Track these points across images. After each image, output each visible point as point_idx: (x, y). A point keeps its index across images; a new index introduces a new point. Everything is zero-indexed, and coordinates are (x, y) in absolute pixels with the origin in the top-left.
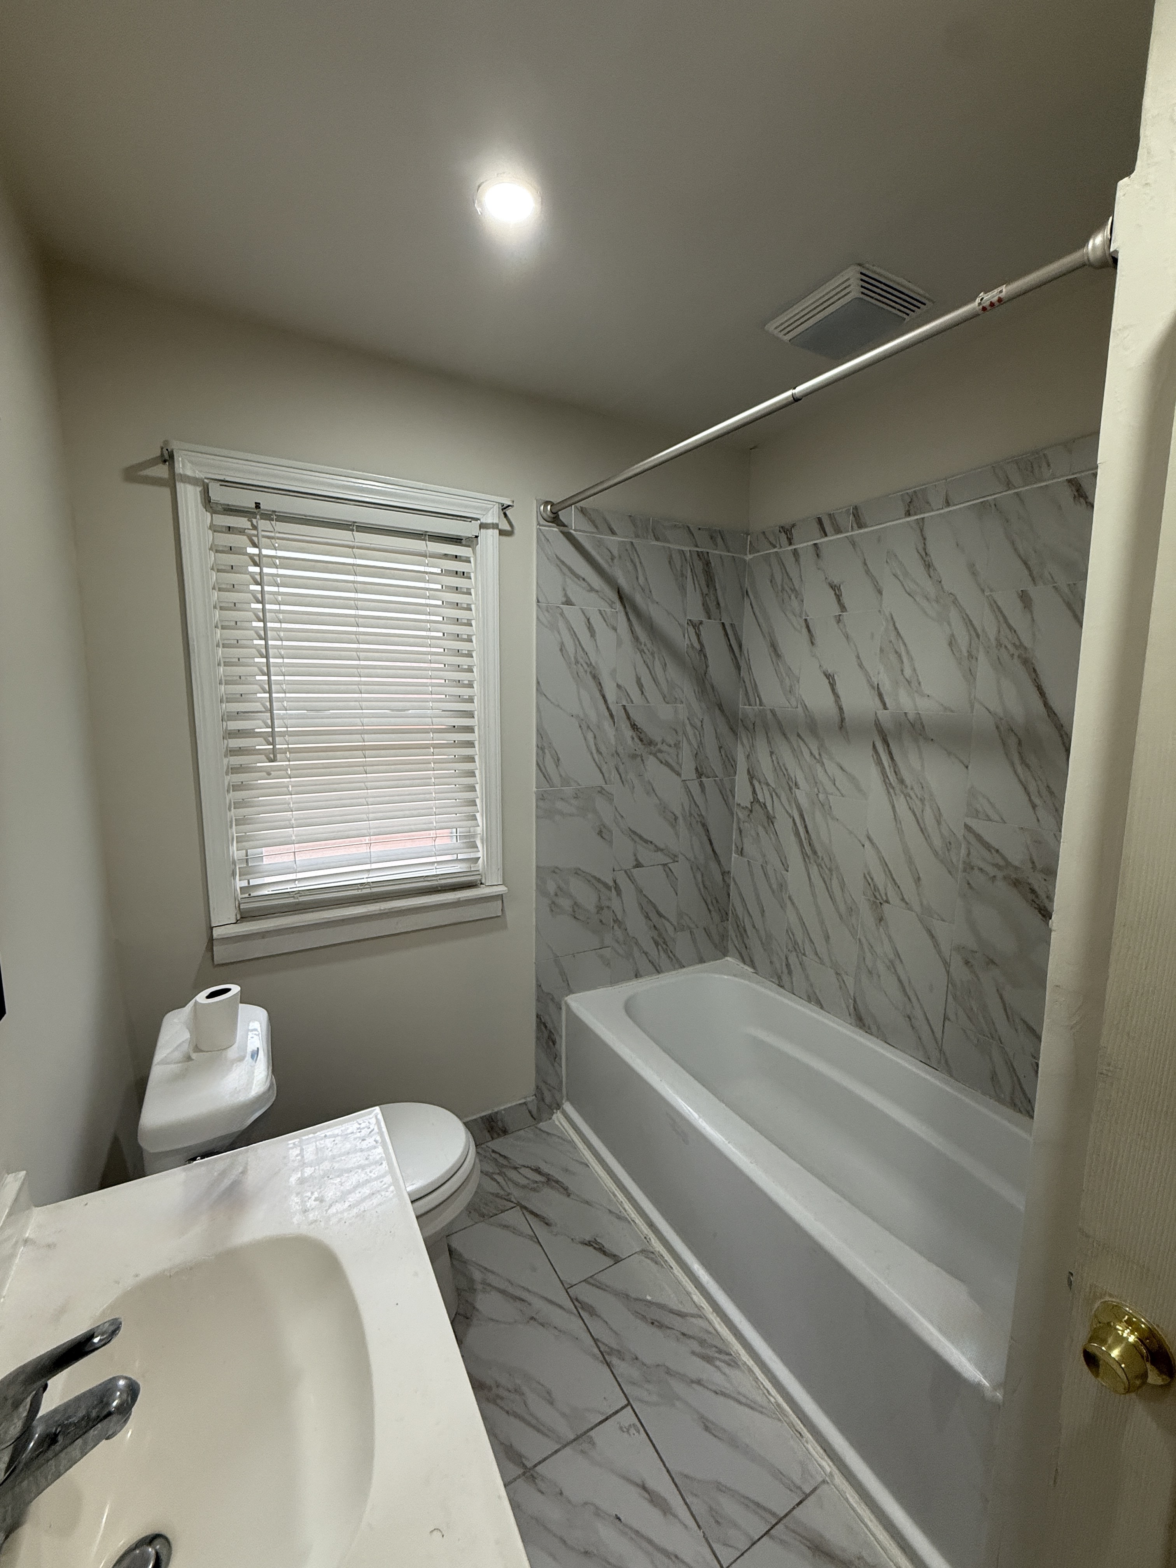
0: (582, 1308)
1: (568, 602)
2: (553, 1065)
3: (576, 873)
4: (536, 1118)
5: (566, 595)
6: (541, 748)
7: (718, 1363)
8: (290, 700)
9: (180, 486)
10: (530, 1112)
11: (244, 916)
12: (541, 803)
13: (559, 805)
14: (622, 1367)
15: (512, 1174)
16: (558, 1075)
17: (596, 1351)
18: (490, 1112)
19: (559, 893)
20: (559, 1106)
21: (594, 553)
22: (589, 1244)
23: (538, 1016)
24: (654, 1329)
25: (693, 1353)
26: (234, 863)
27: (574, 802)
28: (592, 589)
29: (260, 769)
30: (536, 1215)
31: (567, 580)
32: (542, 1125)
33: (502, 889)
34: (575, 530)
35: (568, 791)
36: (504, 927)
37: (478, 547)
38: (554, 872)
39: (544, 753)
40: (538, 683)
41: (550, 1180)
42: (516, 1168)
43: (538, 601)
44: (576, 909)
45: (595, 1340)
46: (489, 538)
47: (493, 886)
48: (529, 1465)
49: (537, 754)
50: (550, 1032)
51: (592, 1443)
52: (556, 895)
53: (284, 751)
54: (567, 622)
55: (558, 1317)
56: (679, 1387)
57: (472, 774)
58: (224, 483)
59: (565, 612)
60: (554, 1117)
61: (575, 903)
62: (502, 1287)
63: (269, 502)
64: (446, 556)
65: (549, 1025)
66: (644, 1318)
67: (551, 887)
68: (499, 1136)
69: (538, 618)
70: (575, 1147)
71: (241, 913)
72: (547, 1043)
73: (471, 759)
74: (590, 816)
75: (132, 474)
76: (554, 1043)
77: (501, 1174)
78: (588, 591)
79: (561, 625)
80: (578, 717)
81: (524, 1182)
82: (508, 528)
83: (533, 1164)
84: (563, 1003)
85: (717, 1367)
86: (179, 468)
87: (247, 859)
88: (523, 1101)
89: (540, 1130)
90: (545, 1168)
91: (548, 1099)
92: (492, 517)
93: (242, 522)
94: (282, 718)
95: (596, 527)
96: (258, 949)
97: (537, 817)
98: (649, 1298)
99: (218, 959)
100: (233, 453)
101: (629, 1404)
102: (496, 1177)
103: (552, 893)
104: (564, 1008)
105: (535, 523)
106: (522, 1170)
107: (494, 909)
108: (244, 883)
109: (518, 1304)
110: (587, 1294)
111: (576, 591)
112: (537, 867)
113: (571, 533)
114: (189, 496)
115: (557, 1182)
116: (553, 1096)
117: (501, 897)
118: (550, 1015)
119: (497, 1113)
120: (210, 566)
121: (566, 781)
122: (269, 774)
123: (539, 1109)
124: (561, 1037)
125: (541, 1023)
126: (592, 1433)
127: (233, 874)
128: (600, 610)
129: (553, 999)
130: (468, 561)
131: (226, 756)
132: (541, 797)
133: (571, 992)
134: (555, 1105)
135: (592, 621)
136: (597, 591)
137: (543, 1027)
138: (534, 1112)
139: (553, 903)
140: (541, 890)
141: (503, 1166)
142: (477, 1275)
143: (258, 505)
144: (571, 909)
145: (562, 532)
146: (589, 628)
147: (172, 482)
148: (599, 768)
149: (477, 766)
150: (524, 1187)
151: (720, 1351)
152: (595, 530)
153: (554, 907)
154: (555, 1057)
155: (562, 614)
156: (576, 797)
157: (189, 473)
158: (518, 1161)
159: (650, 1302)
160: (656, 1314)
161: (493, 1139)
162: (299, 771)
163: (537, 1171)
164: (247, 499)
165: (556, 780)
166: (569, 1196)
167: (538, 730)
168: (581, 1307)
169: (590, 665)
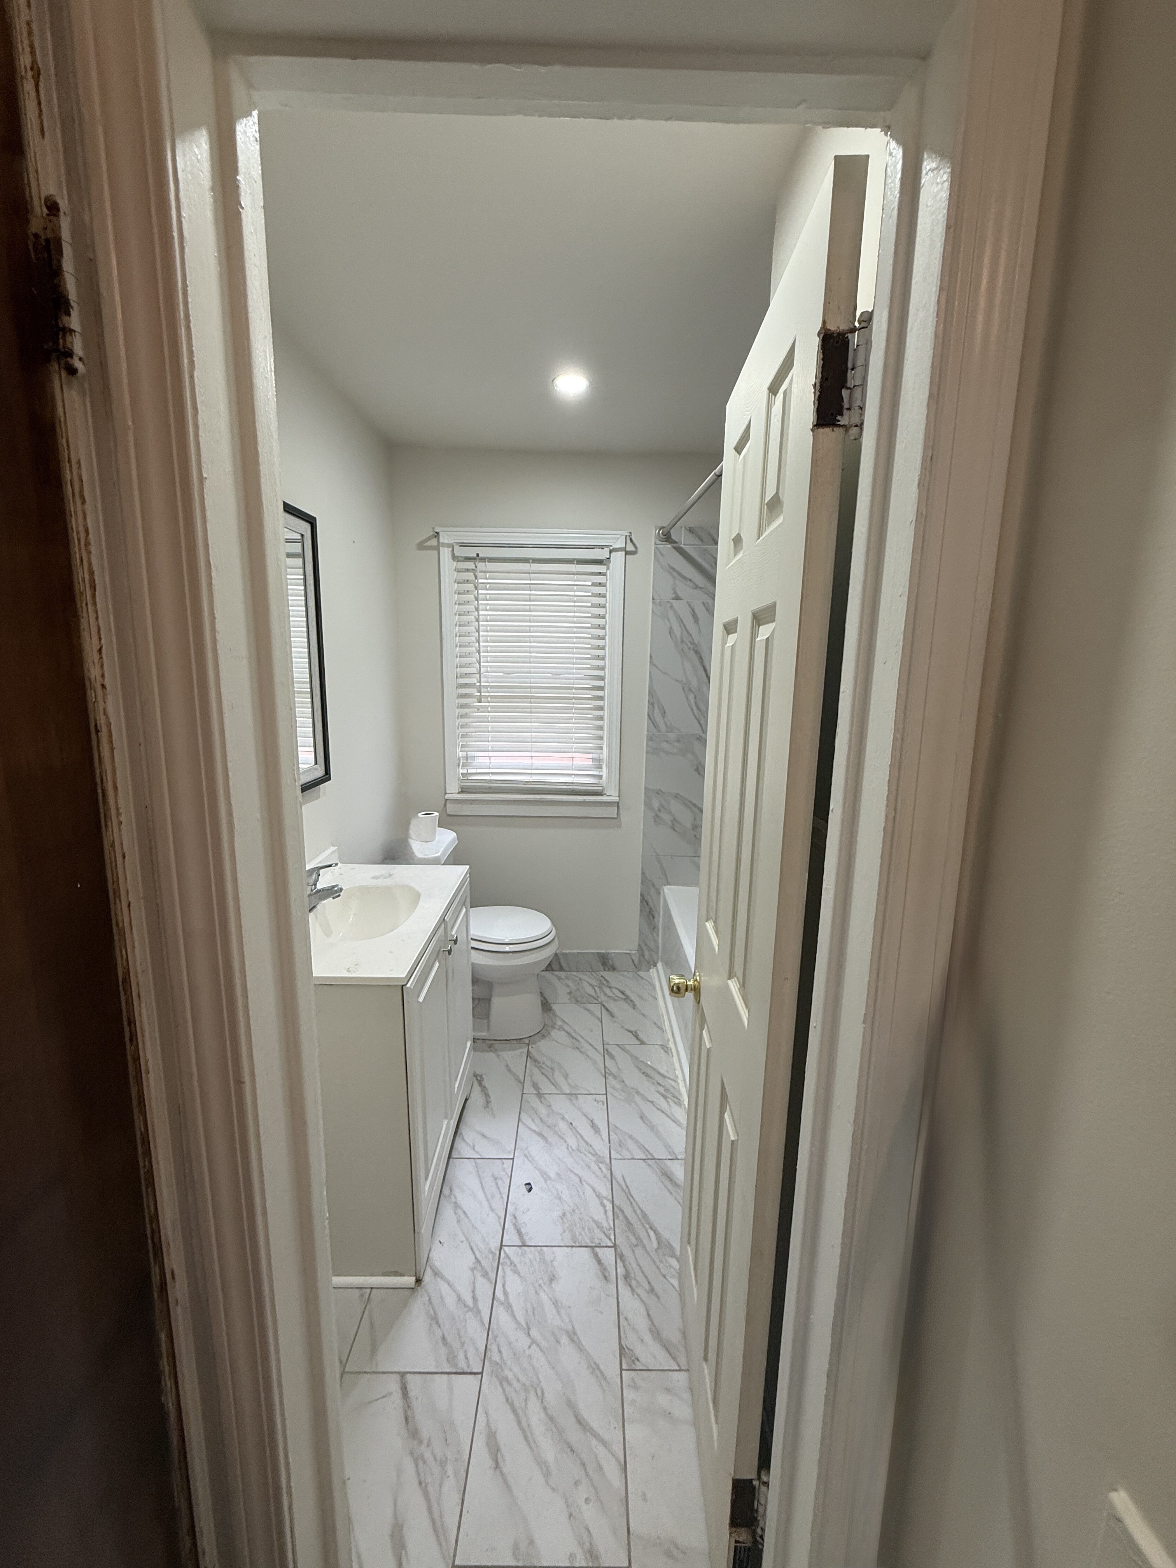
0: (607, 1054)
1: (677, 598)
2: (652, 935)
3: (676, 797)
4: (637, 967)
5: (675, 592)
6: (651, 704)
7: (670, 1100)
8: (491, 667)
9: (441, 549)
10: (633, 961)
11: (463, 791)
12: (650, 743)
13: (664, 745)
14: (611, 1081)
15: (608, 991)
16: (656, 942)
17: (603, 1072)
18: (604, 951)
19: (661, 809)
20: (655, 965)
21: (700, 560)
22: (631, 1032)
23: (642, 895)
24: (643, 1076)
25: (658, 1092)
26: (459, 759)
27: (677, 744)
28: (697, 587)
29: (474, 707)
30: (607, 1010)
31: (677, 582)
32: (641, 973)
33: (616, 799)
34: (684, 545)
35: (672, 736)
36: (619, 826)
37: (611, 565)
38: (658, 793)
39: (653, 706)
40: (651, 657)
41: (627, 999)
42: (610, 987)
43: (653, 599)
44: (675, 823)
45: (605, 1067)
46: (618, 559)
47: (611, 795)
48: (541, 1092)
49: (648, 707)
50: (651, 908)
51: (577, 1098)
52: (659, 810)
53: (487, 697)
54: (675, 612)
55: (591, 1052)
56: (637, 1099)
57: (601, 718)
58: (463, 545)
59: (674, 605)
60: (651, 971)
61: (675, 819)
62: (569, 1031)
63: (484, 552)
64: (593, 574)
65: (651, 904)
66: (640, 1069)
67: (656, 804)
68: (609, 970)
69: (653, 611)
70: (655, 989)
71: (462, 788)
72: (648, 915)
73: (601, 708)
74: (689, 756)
75: (421, 546)
76: (654, 917)
77: (600, 987)
78: (693, 588)
79: (671, 615)
80: (681, 682)
81: (611, 994)
82: (633, 549)
83: (622, 989)
84: (662, 891)
85: (668, 1102)
86: (441, 540)
87: (467, 758)
88: (628, 952)
89: (638, 975)
90: (628, 992)
91: (647, 957)
92: (620, 544)
93: (470, 565)
94: (486, 677)
95: (702, 540)
96: (467, 810)
97: (647, 753)
98: (649, 1063)
99: (449, 812)
100: (467, 529)
101: (606, 1094)
102: (596, 988)
103: (657, 809)
104: (662, 894)
105: (653, 544)
106: (614, 990)
107: (612, 812)
108: (465, 771)
109: (574, 1041)
110: (614, 1050)
111: (684, 590)
112: (645, 788)
113: (681, 548)
114: (445, 553)
115: (632, 1001)
116: (651, 956)
117: (616, 804)
118: (651, 896)
119: (609, 953)
120: (454, 592)
121: (670, 728)
122: (478, 710)
123: (640, 961)
124: (659, 914)
125: (644, 901)
126: (579, 1096)
127: (459, 765)
128: (703, 603)
129: (653, 885)
130: (605, 574)
131: (458, 698)
132: (650, 739)
133: (669, 884)
134: (652, 963)
135: (696, 611)
136: (701, 588)
137: (645, 904)
138: (636, 962)
139: (656, 815)
140: (648, 805)
141: (604, 984)
142: (559, 1023)
143: (478, 555)
144: (670, 823)
145: (674, 548)
146: (693, 615)
147: (437, 548)
148: (697, 720)
149: (606, 713)
150: (609, 997)
151: (674, 1096)
152: (700, 543)
153: (657, 819)
154: (654, 928)
155: (672, 607)
156: (678, 741)
157: (446, 541)
158: (613, 984)
159: (649, 1066)
160: (649, 1071)
161: (605, 970)
162: (495, 709)
163: (623, 993)
164: (472, 552)
165: (663, 728)
166: (634, 1009)
167: (649, 691)
168: (606, 1052)
169: (693, 643)
